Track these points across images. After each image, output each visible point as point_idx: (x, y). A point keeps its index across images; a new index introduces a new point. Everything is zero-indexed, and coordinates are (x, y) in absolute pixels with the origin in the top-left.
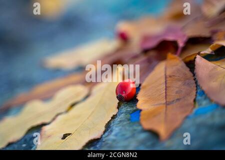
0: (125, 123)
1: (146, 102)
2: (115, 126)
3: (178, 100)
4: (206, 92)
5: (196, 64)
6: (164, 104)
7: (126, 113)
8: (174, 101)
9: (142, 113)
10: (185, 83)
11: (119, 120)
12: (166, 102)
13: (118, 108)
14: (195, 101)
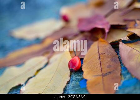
0: (77, 89)
1: (89, 73)
2: (70, 90)
3: (110, 72)
4: (128, 69)
5: (120, 48)
6: (101, 75)
7: (76, 80)
8: (107, 73)
9: (88, 82)
10: (113, 60)
11: (72, 86)
12: (102, 74)
13: (70, 76)
14: (121, 74)
